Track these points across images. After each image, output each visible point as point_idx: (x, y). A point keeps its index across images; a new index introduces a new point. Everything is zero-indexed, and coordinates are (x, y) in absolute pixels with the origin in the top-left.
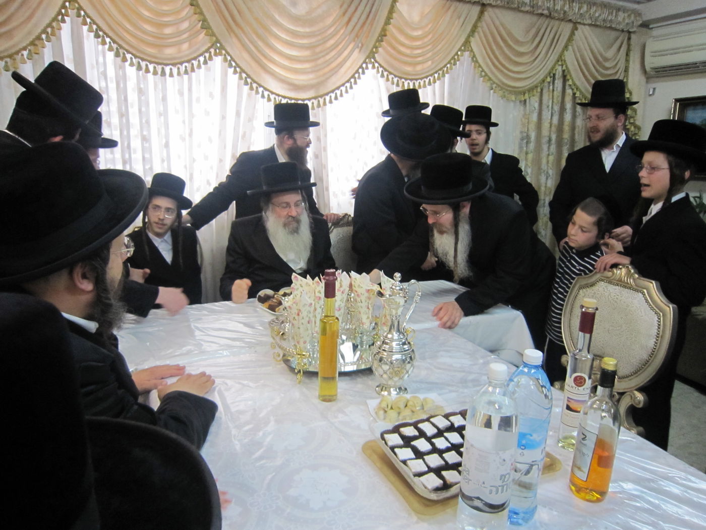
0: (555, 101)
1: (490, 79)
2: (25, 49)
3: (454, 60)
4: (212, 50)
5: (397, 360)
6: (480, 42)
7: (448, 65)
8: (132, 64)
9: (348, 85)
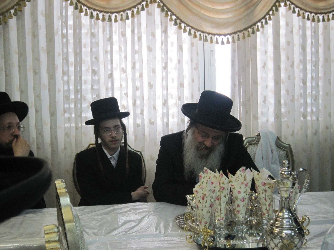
2: (12, 8)
5: (286, 234)
8: (86, 14)
9: (263, 21)
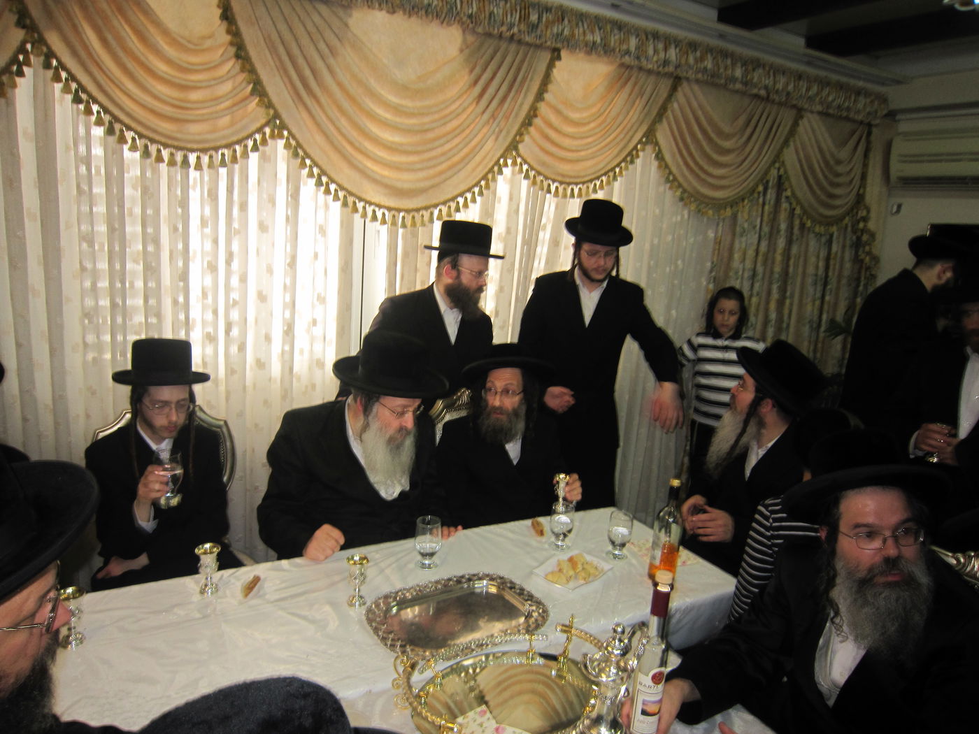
0: (766, 218)
1: (680, 186)
3: (631, 157)
4: (267, 130)
6: (669, 133)
7: (623, 165)
9: (476, 190)
